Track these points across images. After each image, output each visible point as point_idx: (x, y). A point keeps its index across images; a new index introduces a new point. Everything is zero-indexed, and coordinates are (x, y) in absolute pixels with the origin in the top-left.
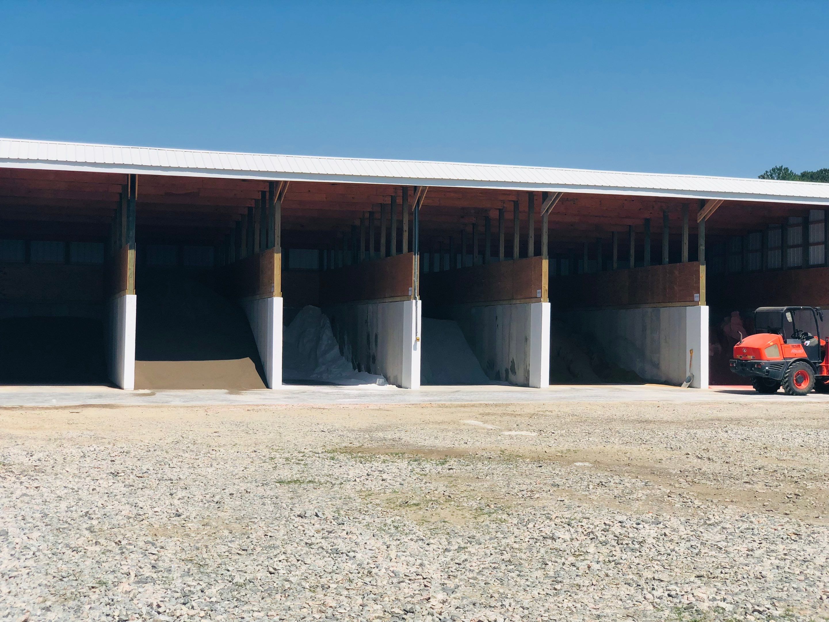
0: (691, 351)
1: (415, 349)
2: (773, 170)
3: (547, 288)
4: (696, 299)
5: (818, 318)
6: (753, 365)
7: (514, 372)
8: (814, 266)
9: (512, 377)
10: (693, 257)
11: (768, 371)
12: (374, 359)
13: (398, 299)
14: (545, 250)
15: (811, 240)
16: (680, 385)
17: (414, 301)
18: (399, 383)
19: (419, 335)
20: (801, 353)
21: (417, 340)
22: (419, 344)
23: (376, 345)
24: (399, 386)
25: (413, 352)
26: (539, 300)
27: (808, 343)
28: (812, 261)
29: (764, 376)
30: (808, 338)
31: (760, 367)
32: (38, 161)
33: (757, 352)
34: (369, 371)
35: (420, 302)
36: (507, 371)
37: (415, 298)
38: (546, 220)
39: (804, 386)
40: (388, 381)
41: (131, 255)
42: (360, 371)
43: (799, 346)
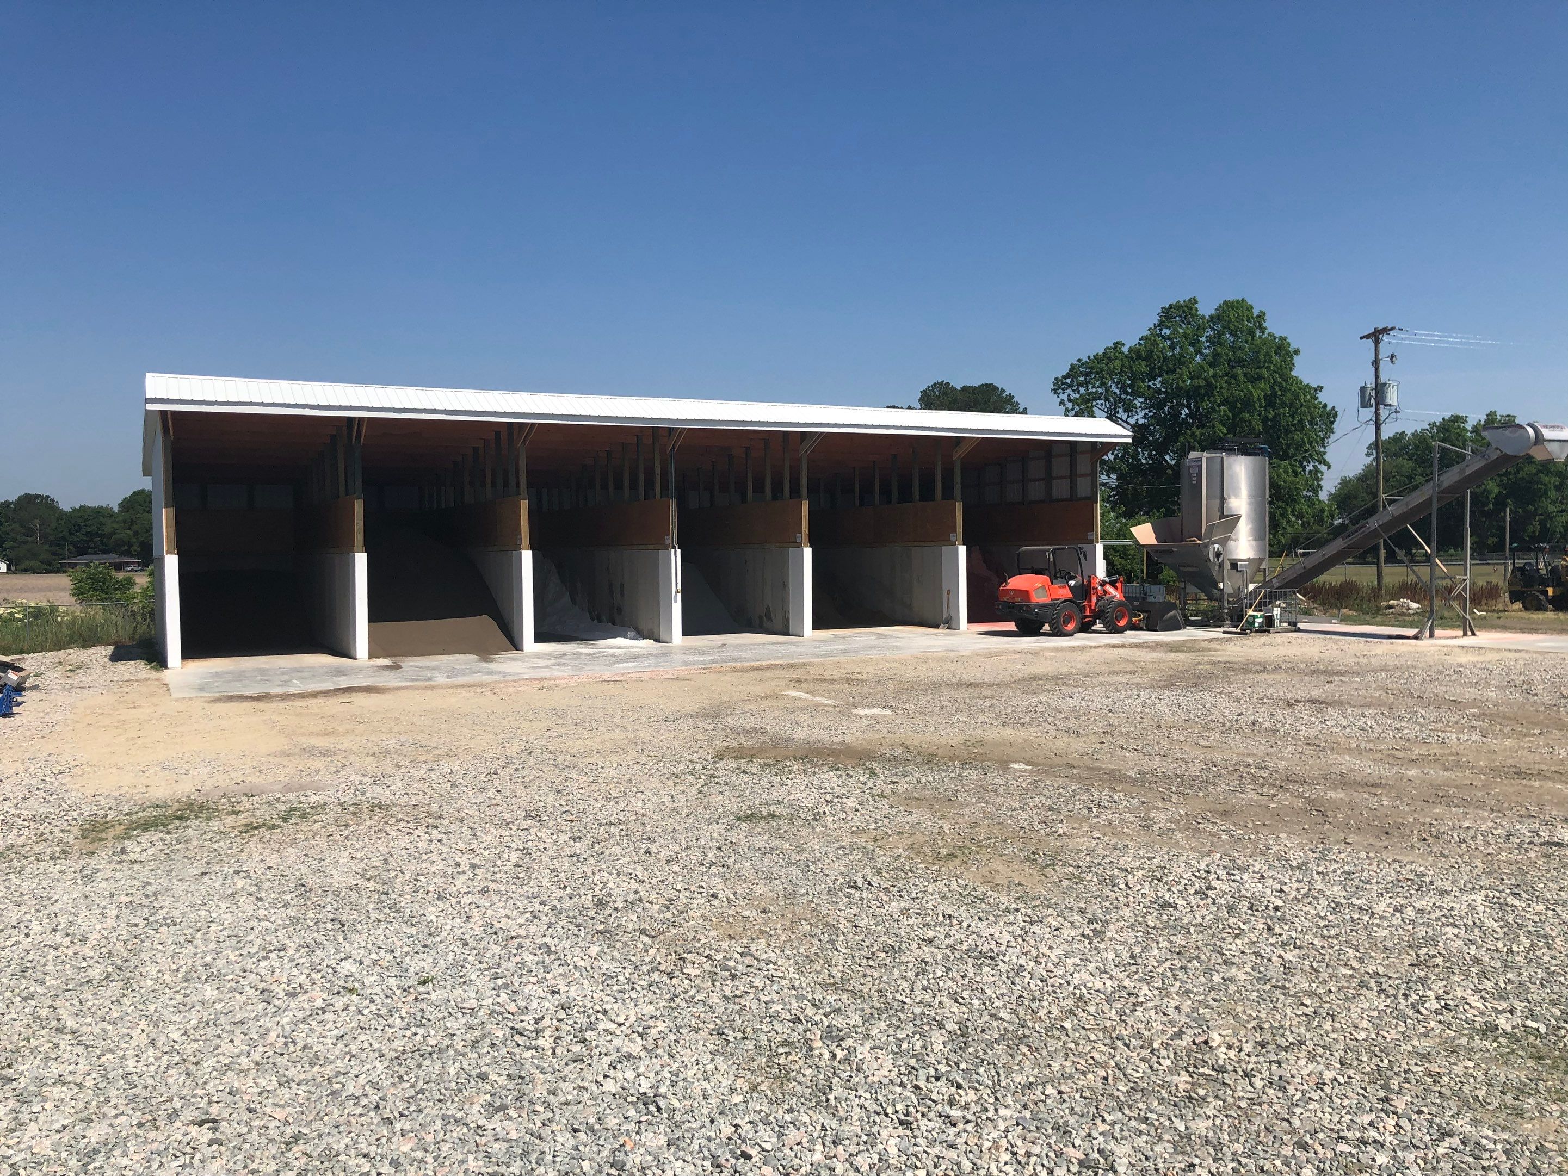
0: (948, 591)
1: (676, 601)
2: (935, 384)
3: (807, 532)
4: (953, 539)
5: (1082, 556)
6: (1021, 607)
7: (769, 618)
8: (1058, 500)
9: (767, 624)
10: (948, 494)
11: (1037, 613)
12: (620, 610)
13: (651, 547)
14: (804, 491)
15: (1054, 474)
16: (937, 627)
17: (673, 551)
18: (656, 638)
19: (679, 587)
20: (1067, 594)
21: (677, 592)
22: (679, 595)
23: (622, 594)
24: (657, 640)
25: (673, 604)
26: (799, 546)
27: (1072, 583)
28: (1056, 494)
29: (1033, 618)
30: (1072, 578)
31: (1029, 609)
32: (251, 404)
33: (1025, 594)
34: (613, 622)
35: (679, 551)
36: (761, 617)
37: (674, 548)
38: (805, 461)
39: (1071, 627)
40: (641, 635)
41: (358, 507)
42: (600, 621)
43: (1064, 587)
